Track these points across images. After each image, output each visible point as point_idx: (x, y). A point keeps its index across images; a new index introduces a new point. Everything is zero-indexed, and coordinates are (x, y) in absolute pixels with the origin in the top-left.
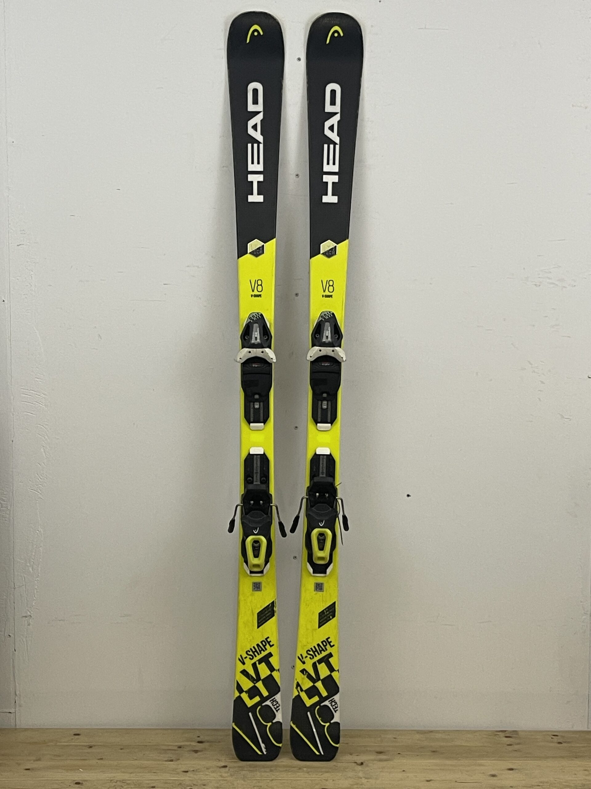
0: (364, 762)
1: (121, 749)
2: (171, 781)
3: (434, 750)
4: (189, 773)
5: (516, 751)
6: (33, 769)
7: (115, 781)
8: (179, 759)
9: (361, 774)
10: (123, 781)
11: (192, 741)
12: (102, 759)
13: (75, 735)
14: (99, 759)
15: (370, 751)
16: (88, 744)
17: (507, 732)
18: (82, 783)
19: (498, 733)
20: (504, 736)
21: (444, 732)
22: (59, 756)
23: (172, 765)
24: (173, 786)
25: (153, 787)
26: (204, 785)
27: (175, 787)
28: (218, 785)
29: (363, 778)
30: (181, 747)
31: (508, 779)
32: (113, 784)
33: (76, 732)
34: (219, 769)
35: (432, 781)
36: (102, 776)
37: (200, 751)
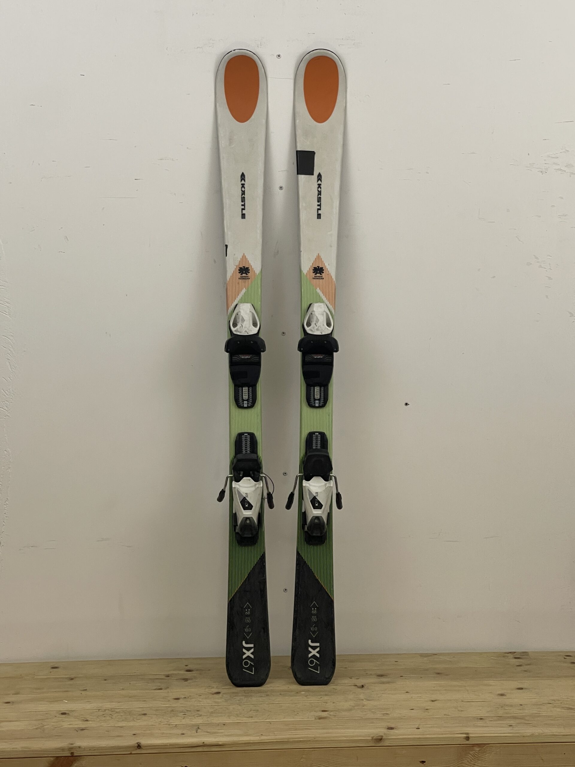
0: (365, 685)
1: (105, 680)
2: (163, 708)
3: (438, 671)
4: (181, 700)
5: (526, 671)
6: (13, 702)
7: (103, 710)
8: (167, 688)
9: (362, 696)
10: (112, 710)
11: (180, 670)
12: (86, 690)
13: (53, 668)
14: (81, 690)
15: (371, 674)
16: (68, 676)
17: (515, 654)
18: (68, 714)
19: (506, 655)
20: (514, 657)
21: (449, 654)
22: (39, 689)
23: (162, 693)
24: (165, 712)
25: (145, 714)
26: (198, 711)
27: (168, 714)
28: (212, 710)
29: (364, 700)
30: (168, 676)
31: (517, 698)
32: (101, 713)
33: (54, 665)
34: (212, 695)
35: (437, 701)
36: (88, 706)
37: (190, 679)
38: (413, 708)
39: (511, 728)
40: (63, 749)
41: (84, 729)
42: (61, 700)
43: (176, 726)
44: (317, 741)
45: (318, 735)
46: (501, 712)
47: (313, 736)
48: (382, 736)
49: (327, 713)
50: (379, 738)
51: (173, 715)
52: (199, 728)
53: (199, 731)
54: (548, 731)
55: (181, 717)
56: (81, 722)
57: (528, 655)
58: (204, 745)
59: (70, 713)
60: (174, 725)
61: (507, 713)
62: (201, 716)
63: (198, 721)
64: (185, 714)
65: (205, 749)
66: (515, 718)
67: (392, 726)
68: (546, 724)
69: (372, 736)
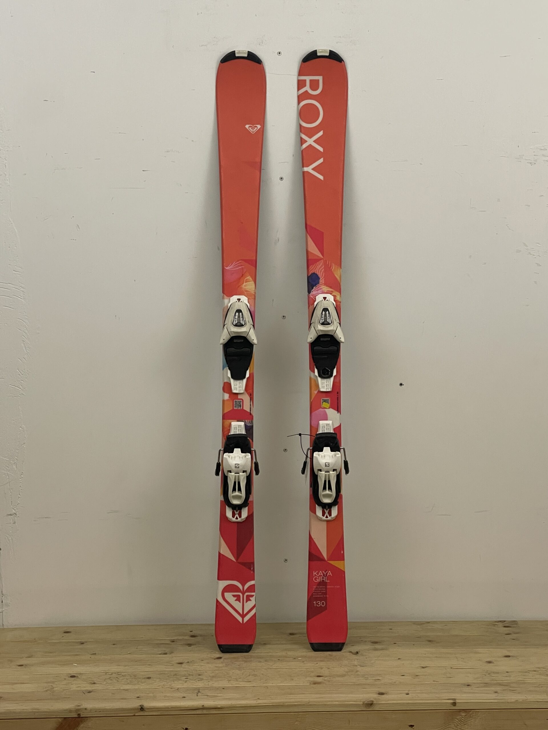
0: (360, 652)
1: (114, 644)
2: (166, 672)
3: (430, 639)
4: (184, 664)
5: (514, 639)
6: (26, 665)
7: (110, 673)
8: (171, 653)
9: (356, 663)
10: (118, 673)
11: (185, 636)
12: (95, 654)
13: (65, 632)
14: (91, 655)
15: (365, 641)
16: (79, 641)
17: (505, 622)
18: (77, 677)
19: (497, 623)
20: (503, 625)
21: (442, 622)
22: (51, 653)
23: (167, 657)
24: (168, 676)
25: (149, 678)
26: (199, 675)
27: (171, 678)
28: (213, 674)
29: (358, 666)
30: (173, 641)
31: (504, 665)
32: (108, 676)
33: (66, 630)
34: (214, 660)
35: (428, 668)
36: (97, 669)
37: (193, 645)
38: (404, 675)
39: (496, 694)
40: (70, 711)
41: (91, 692)
42: (71, 664)
43: (178, 689)
44: (311, 705)
45: (311, 700)
46: (487, 680)
47: (307, 700)
48: (373, 701)
49: (321, 678)
50: (370, 702)
51: (175, 679)
52: (200, 691)
53: (199, 694)
54: (531, 697)
55: (184, 681)
56: (88, 685)
57: (516, 624)
58: (203, 708)
59: (79, 676)
60: (177, 689)
61: (493, 680)
62: (202, 679)
63: (200, 685)
64: (187, 678)
65: (205, 712)
66: (500, 684)
67: (382, 692)
68: (530, 691)
69: (364, 700)
